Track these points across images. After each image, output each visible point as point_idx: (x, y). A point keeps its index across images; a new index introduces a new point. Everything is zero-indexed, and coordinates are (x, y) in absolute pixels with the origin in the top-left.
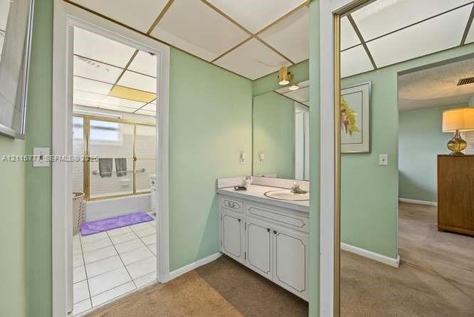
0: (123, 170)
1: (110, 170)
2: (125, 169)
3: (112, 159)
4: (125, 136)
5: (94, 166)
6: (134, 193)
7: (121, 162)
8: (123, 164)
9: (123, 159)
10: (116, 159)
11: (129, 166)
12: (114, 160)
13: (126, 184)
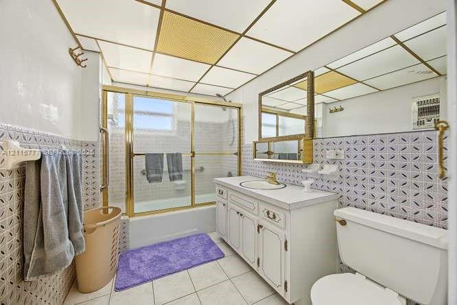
0: (179, 171)
1: (159, 171)
2: (179, 169)
3: (163, 154)
4: (180, 123)
5: (139, 164)
6: (193, 205)
7: (175, 159)
8: (177, 162)
9: (177, 154)
10: (168, 154)
11: (186, 165)
12: (165, 156)
13: (181, 188)
